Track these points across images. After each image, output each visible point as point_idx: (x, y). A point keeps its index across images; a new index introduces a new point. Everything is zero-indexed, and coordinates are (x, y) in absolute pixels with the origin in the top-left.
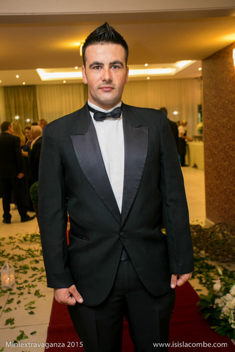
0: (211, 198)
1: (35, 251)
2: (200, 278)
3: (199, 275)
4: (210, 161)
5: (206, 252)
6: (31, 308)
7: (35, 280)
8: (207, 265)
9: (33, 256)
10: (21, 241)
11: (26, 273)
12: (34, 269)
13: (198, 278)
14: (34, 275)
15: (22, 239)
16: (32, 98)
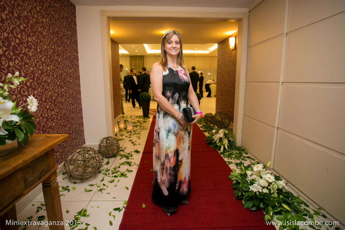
0: (218, 104)
1: (141, 121)
2: (209, 133)
3: (208, 131)
4: (219, 88)
5: (213, 125)
6: (139, 137)
7: (140, 130)
8: (213, 128)
9: (140, 122)
10: (135, 118)
11: (137, 127)
12: (140, 126)
13: (208, 132)
14: (140, 128)
15: (135, 117)
16: (142, 62)
